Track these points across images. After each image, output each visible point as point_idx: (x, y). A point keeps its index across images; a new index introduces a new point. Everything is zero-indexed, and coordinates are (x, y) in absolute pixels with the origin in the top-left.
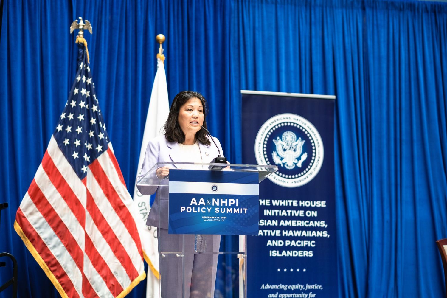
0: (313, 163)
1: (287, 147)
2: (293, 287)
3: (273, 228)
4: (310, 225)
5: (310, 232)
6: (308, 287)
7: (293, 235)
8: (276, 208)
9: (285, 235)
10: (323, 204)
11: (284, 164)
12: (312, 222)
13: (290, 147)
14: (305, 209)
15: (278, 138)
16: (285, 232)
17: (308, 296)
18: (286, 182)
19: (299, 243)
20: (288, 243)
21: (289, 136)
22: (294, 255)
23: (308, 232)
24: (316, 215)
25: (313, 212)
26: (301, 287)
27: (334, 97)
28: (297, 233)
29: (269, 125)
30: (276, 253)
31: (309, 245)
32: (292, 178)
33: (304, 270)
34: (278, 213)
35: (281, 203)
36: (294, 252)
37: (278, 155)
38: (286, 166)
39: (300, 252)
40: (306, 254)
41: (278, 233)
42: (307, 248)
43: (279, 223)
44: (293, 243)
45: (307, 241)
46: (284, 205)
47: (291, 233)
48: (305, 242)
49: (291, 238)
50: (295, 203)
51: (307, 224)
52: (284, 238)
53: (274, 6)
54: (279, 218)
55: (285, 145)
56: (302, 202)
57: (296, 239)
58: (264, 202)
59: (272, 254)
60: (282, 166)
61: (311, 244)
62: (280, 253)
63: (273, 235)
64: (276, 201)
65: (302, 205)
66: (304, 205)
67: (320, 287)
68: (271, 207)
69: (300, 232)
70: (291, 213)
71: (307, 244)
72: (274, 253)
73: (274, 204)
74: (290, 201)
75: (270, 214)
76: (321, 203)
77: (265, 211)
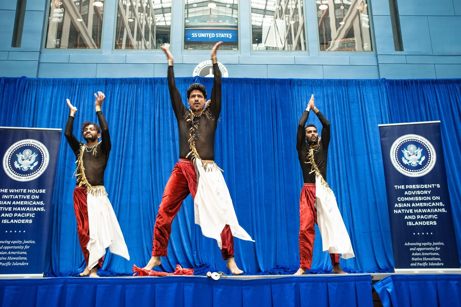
0: (41, 167)
1: (25, 158)
2: (14, 242)
3: (7, 206)
4: (33, 203)
5: (33, 208)
6: (25, 242)
7: (20, 210)
8: (12, 194)
9: (15, 210)
10: (44, 191)
11: (21, 168)
12: (35, 202)
13: (27, 158)
14: (31, 194)
15: (20, 153)
16: (15, 208)
17: (24, 248)
18: (21, 178)
19: (23, 215)
20: (16, 215)
21: (27, 152)
22: (19, 222)
23: (31, 208)
24: (38, 198)
25: (36, 196)
26: (20, 242)
27: (61, 129)
28: (24, 209)
29: (15, 146)
30: (7, 221)
31: (30, 216)
32: (25, 176)
33: (24, 232)
34: (12, 197)
35: (15, 191)
36: (19, 220)
37: (18, 163)
38: (22, 169)
39: (23, 220)
40: (27, 221)
41: (10, 209)
42: (29, 218)
43: (12, 203)
44: (19, 215)
45: (29, 214)
46: (17, 192)
47: (19, 209)
48: (27, 214)
49: (18, 212)
50: (25, 191)
51: (31, 203)
52: (14, 212)
53: (51, 87)
54: (12, 200)
55: (24, 157)
56: (30, 190)
57: (21, 212)
58: (3, 191)
59: (4, 222)
60: (20, 169)
61: (32, 215)
62: (9, 221)
63: (6, 210)
64: (12, 190)
65: (30, 192)
66: (31, 192)
67: (33, 242)
68: (9, 193)
69: (26, 208)
70: (21, 197)
71: (29, 215)
72: (5, 221)
73: (10, 192)
74: (22, 190)
75: (7, 198)
76: (42, 191)
77: (3, 196)
